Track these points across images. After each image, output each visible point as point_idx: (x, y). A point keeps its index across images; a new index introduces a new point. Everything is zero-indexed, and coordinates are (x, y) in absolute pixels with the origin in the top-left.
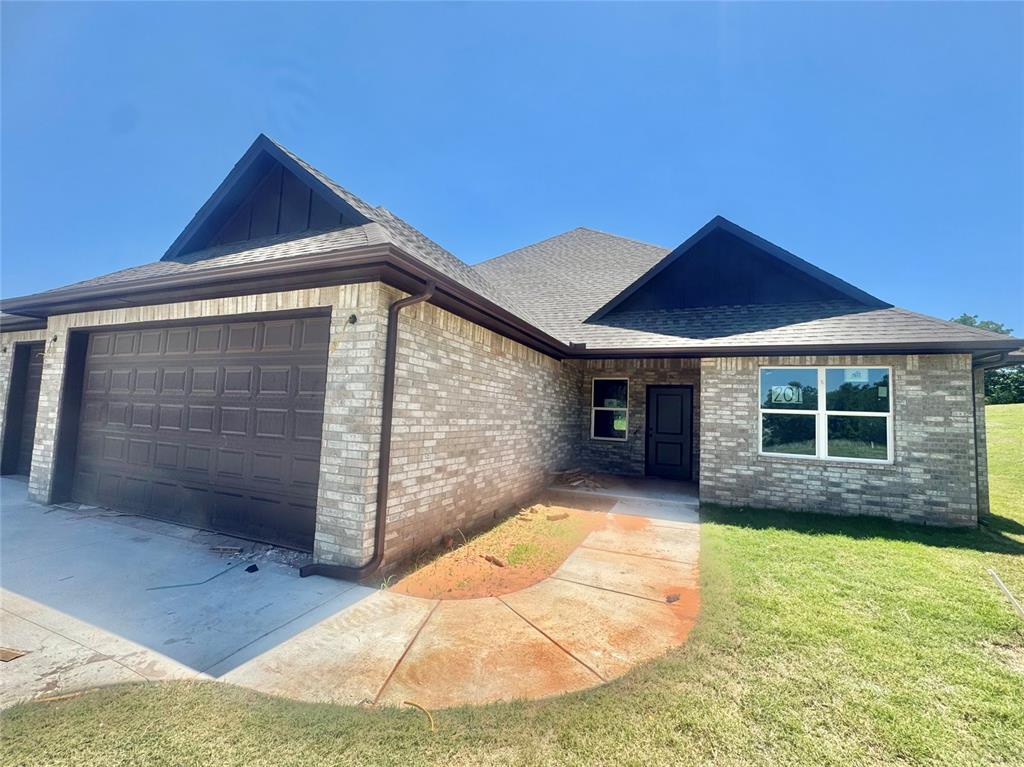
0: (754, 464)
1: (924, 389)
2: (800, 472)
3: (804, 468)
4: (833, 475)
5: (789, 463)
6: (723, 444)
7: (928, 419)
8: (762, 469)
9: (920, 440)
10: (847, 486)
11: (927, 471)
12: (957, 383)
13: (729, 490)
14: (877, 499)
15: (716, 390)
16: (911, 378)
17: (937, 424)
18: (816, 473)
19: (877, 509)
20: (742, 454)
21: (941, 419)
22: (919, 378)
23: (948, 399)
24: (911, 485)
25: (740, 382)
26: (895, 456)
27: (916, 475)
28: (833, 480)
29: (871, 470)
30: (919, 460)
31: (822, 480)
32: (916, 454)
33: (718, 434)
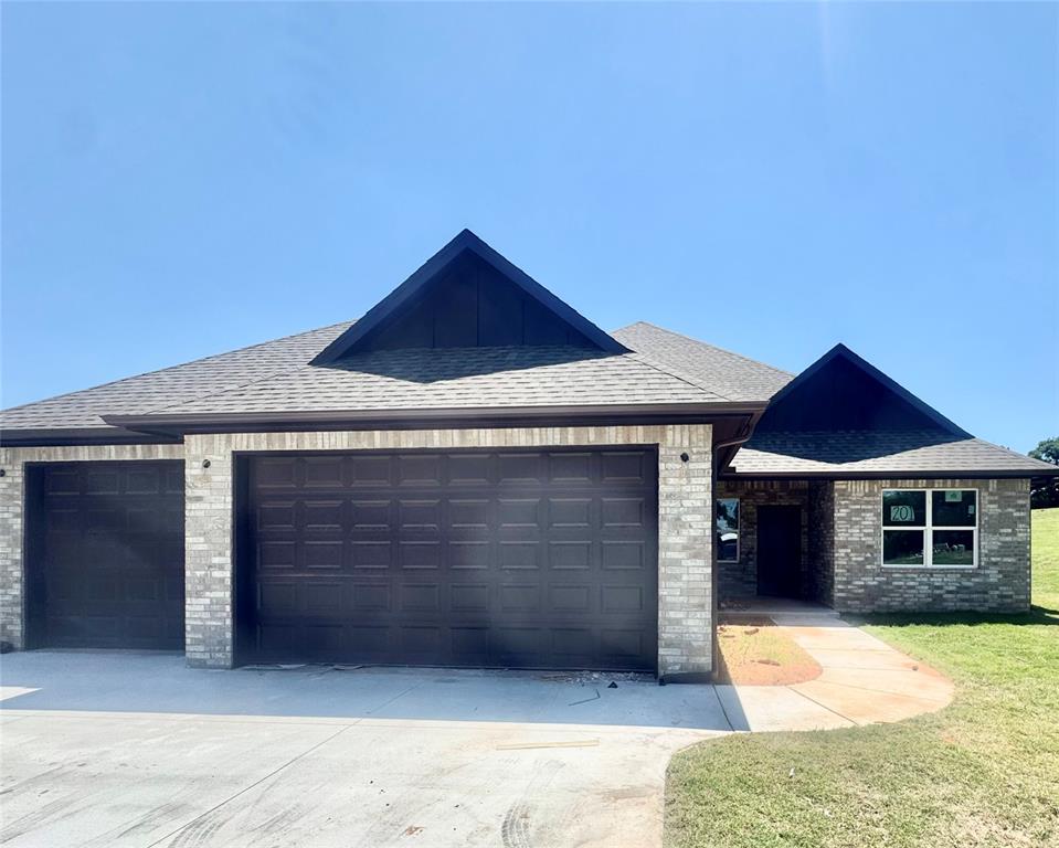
0: (878, 576)
1: (999, 507)
2: (913, 579)
3: (916, 576)
4: (937, 580)
5: (905, 572)
6: (854, 559)
7: (1002, 531)
8: (884, 579)
9: (996, 548)
10: (947, 588)
11: (1000, 572)
12: (1021, 502)
13: (857, 599)
14: (967, 597)
15: (847, 511)
16: (992, 498)
17: (1007, 535)
18: (925, 580)
19: (967, 604)
20: (869, 567)
21: (1010, 531)
22: (996, 498)
23: (1015, 514)
24: (990, 584)
25: (868, 503)
26: (980, 561)
27: (994, 576)
28: (937, 584)
29: (964, 574)
30: (995, 564)
31: (929, 585)
32: (993, 559)
33: (849, 551)
